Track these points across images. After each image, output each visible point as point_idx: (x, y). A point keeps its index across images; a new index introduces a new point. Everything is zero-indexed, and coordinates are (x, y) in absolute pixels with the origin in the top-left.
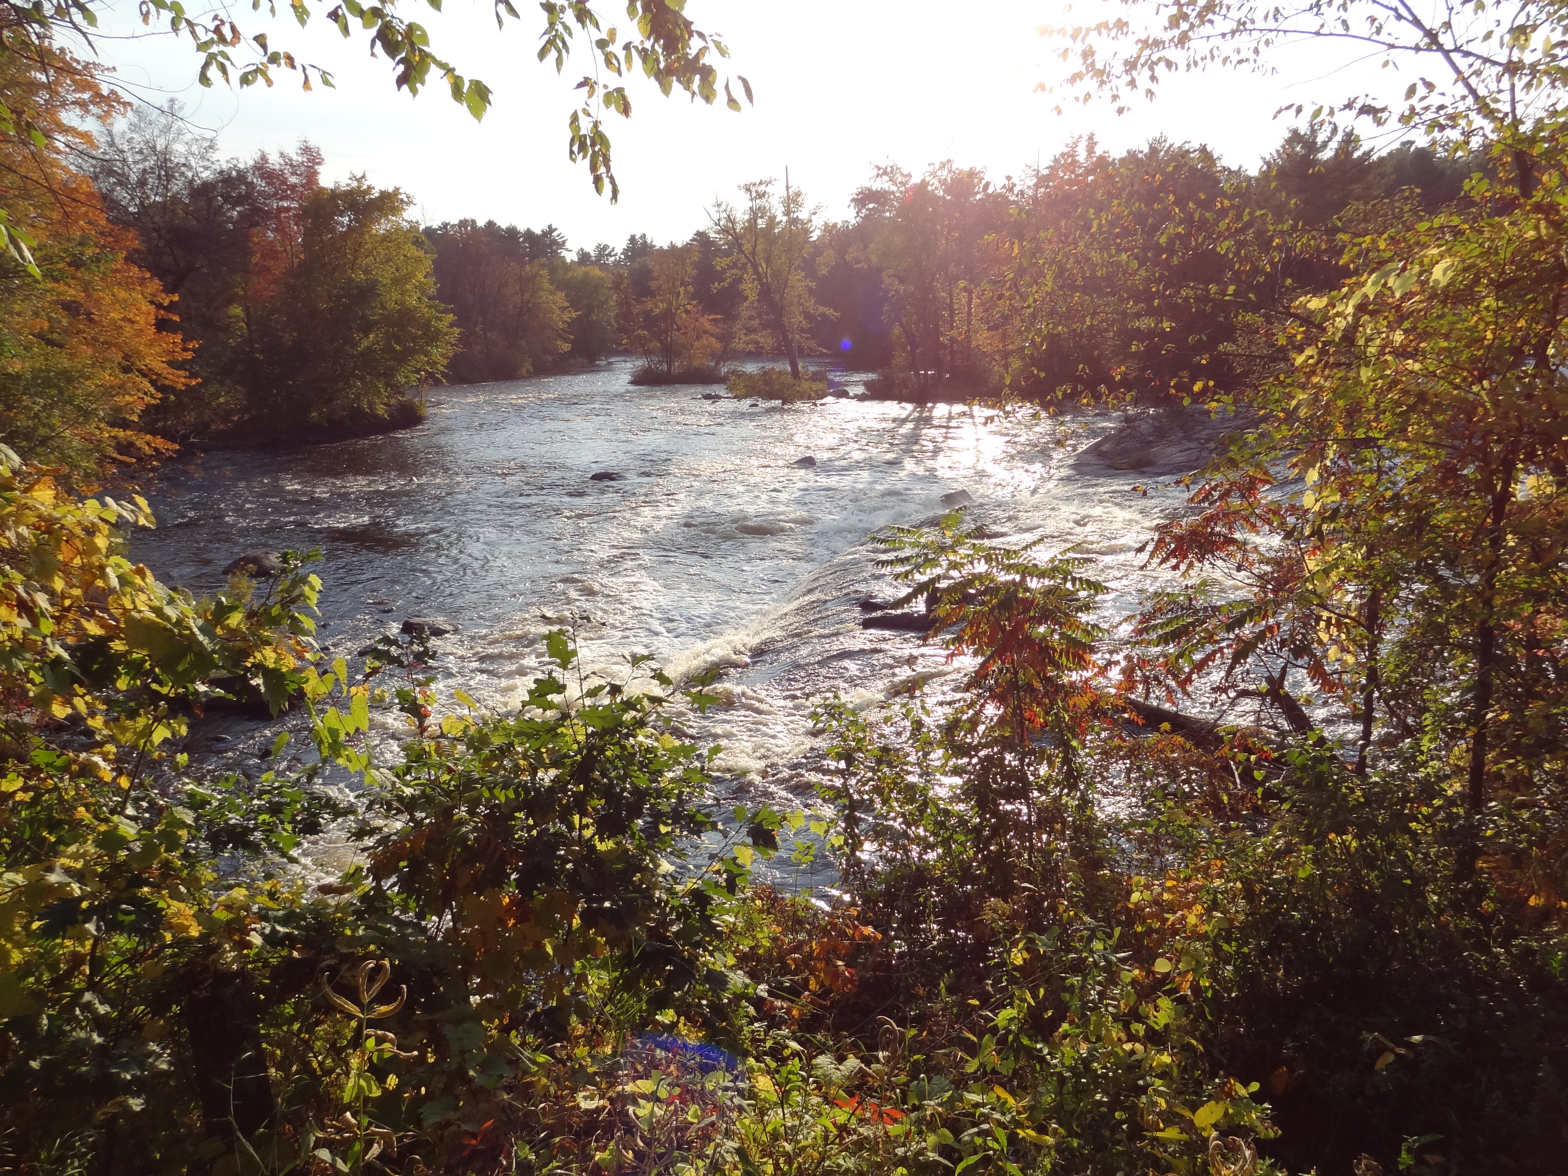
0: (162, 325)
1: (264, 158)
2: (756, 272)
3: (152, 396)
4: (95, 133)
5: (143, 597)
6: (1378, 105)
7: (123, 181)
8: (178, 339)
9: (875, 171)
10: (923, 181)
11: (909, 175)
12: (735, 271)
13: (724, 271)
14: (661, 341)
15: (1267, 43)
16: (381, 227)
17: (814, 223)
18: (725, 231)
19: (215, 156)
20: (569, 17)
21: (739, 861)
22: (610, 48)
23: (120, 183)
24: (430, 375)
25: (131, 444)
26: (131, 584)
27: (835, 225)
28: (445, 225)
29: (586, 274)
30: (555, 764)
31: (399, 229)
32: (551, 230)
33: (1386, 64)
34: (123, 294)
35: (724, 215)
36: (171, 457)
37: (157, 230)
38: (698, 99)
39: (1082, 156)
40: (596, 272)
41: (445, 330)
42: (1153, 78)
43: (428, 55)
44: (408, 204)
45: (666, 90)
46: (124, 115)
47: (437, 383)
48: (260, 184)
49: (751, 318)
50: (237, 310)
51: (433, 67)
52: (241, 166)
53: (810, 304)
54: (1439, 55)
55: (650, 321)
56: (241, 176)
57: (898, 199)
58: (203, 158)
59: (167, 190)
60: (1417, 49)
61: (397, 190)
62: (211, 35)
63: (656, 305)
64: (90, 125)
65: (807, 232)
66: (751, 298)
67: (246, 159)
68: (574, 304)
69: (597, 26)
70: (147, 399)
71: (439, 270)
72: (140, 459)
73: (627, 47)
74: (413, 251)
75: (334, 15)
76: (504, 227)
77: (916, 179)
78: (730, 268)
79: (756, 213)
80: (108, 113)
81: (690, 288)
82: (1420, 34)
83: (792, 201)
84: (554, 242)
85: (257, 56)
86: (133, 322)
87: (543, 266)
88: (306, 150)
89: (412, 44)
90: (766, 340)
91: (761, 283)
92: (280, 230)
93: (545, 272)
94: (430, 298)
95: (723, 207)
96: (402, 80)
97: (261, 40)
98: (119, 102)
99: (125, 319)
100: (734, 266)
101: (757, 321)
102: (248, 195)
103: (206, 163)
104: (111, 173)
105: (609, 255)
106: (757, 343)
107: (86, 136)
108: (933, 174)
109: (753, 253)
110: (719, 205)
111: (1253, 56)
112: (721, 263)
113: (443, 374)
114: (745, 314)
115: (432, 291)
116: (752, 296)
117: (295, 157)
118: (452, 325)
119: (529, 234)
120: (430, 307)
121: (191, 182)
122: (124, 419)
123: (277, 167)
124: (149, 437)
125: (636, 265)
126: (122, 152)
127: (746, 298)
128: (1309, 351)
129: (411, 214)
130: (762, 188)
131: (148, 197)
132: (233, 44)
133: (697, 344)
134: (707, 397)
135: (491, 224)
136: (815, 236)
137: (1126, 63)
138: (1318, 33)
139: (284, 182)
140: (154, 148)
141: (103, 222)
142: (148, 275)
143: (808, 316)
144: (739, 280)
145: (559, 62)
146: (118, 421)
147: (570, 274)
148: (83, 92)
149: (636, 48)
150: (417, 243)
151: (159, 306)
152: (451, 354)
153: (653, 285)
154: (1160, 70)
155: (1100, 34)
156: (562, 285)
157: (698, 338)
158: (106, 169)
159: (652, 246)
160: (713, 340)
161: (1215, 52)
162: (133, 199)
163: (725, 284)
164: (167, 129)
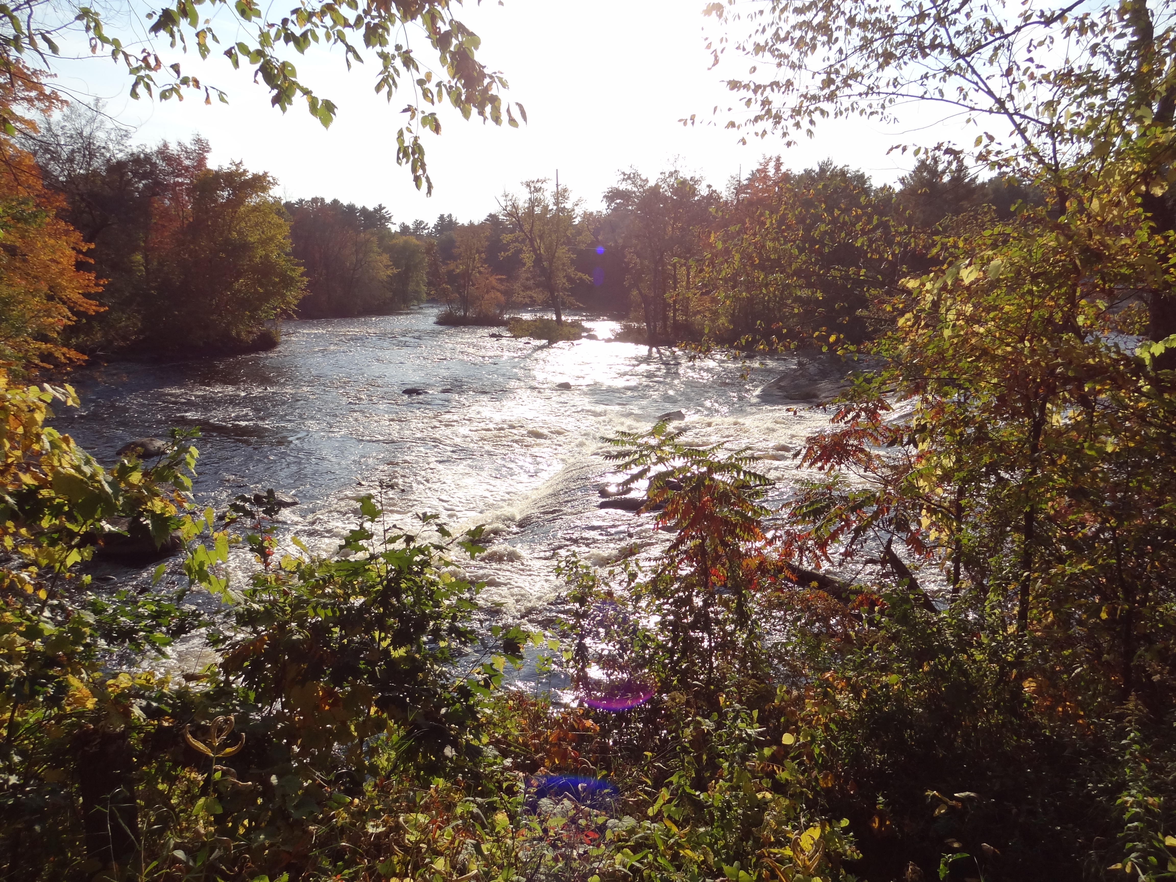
0: (80, 266)
1: (165, 146)
2: (532, 245)
3: (69, 319)
4: (38, 122)
5: (67, 458)
6: (957, 148)
7: (55, 157)
8: (92, 276)
9: (622, 176)
10: (657, 185)
11: (647, 180)
12: (517, 244)
13: (508, 244)
14: (460, 293)
15: (891, 101)
16: (253, 200)
17: (576, 211)
18: (510, 215)
19: (128, 142)
20: (398, 63)
21: (495, 667)
22: (427, 86)
23: (53, 158)
24: (284, 311)
25: (51, 354)
26: (59, 447)
27: (591, 214)
28: (301, 201)
29: (406, 242)
30: (363, 593)
31: (265, 202)
32: (381, 208)
33: (968, 121)
34: (52, 241)
35: (509, 203)
36: (81, 365)
37: (81, 195)
38: (490, 122)
39: (771, 172)
40: (414, 240)
41: (298, 279)
42: (812, 122)
43: (294, 83)
44: (273, 184)
45: (466, 114)
46: (61, 109)
47: (290, 318)
48: (162, 164)
49: (527, 279)
50: (139, 257)
51: (298, 93)
52: (148, 151)
53: (571, 271)
54: (1006, 116)
55: (452, 278)
56: (148, 158)
57: (637, 197)
58: (119, 143)
59: (90, 165)
60: (991, 111)
61: (265, 174)
62: (140, 63)
63: (457, 267)
64: (32, 114)
65: (571, 218)
66: (528, 265)
67: (152, 146)
68: (396, 264)
69: (417, 69)
70: (65, 321)
71: (295, 234)
72: (56, 366)
73: (439, 85)
74: (275, 219)
75: (229, 53)
76: (345, 204)
77: (652, 183)
78: (513, 242)
79: (533, 203)
80: (49, 108)
81: (483, 255)
82: (993, 101)
83: (561, 195)
84: (383, 217)
85: (172, 79)
86: (58, 263)
87: (373, 234)
88: (198, 141)
89: (285, 77)
90: (539, 296)
91: (536, 254)
92: (176, 198)
93: (375, 239)
94: (287, 254)
95: (510, 197)
96: (276, 100)
97: (176, 68)
98: (58, 100)
99: (50, 260)
100: (517, 240)
101: (532, 282)
102: (152, 172)
103: (121, 147)
104: (47, 151)
105: (424, 228)
106: (531, 297)
107: (31, 124)
108: (664, 180)
109: (531, 231)
110: (506, 196)
111: (880, 110)
112: (506, 238)
113: (294, 311)
114: (524, 276)
115: (288, 249)
116: (529, 263)
117: (189, 146)
118: (302, 275)
119: (364, 210)
120: (286, 261)
121: (109, 160)
122: (47, 335)
123: (175, 153)
124: (65, 350)
125: (444, 237)
126: (57, 136)
127: (524, 264)
128: (908, 315)
129: (275, 192)
130: (539, 185)
131: (74, 171)
132: (155, 69)
133: (486, 296)
134: (493, 336)
135: (335, 202)
136: (577, 221)
137: (793, 110)
138: (922, 97)
139: (180, 163)
140: (81, 134)
141: (40, 187)
142: (72, 228)
143: (570, 279)
144: (520, 251)
145: (390, 94)
146: (41, 337)
147: (394, 241)
148: (30, 91)
149: (445, 86)
150: (279, 213)
151: (79, 252)
152: (301, 297)
153: (456, 251)
154: (816, 116)
155: (773, 90)
156: (388, 249)
157: (487, 292)
158: (45, 147)
159: (456, 224)
160: (499, 294)
161: (855, 106)
162: (63, 171)
163: (509, 253)
164: (93, 120)
